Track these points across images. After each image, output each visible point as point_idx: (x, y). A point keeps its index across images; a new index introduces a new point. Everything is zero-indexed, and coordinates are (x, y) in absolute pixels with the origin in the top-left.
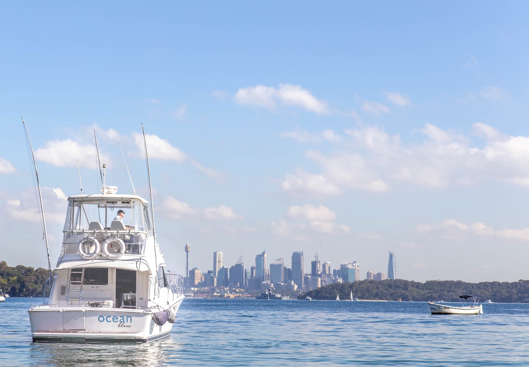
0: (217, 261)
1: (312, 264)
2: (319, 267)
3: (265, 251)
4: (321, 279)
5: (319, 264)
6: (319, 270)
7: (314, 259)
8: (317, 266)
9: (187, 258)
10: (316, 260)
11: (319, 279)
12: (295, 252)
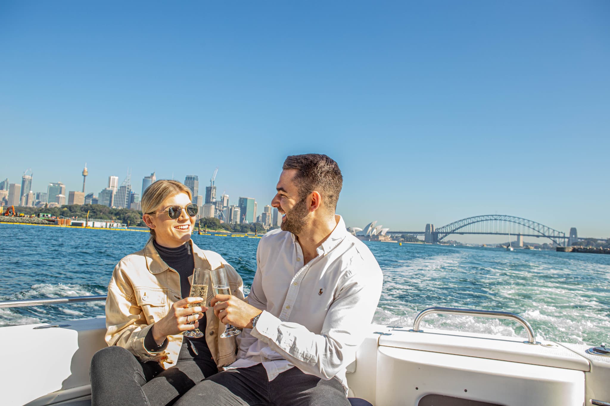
0: (111, 186)
1: (206, 189)
2: (214, 194)
3: (154, 173)
4: (215, 207)
5: (214, 190)
6: (214, 197)
7: (209, 185)
8: (212, 192)
9: (84, 182)
10: (211, 185)
11: (213, 206)
12: (188, 176)
